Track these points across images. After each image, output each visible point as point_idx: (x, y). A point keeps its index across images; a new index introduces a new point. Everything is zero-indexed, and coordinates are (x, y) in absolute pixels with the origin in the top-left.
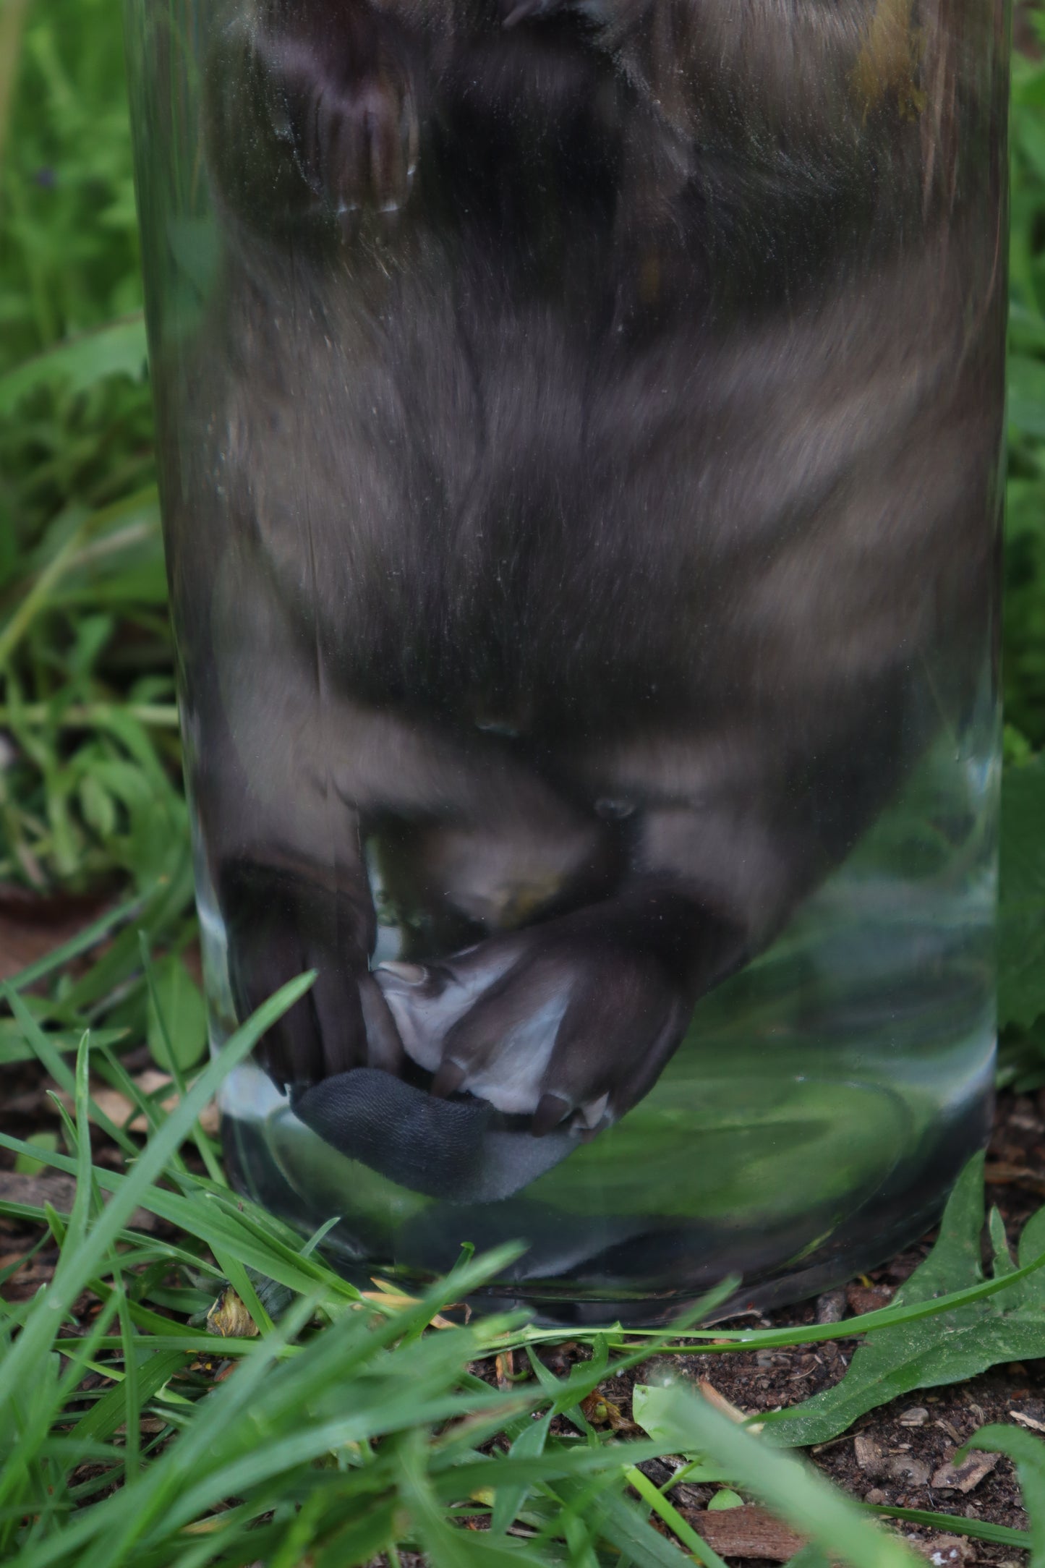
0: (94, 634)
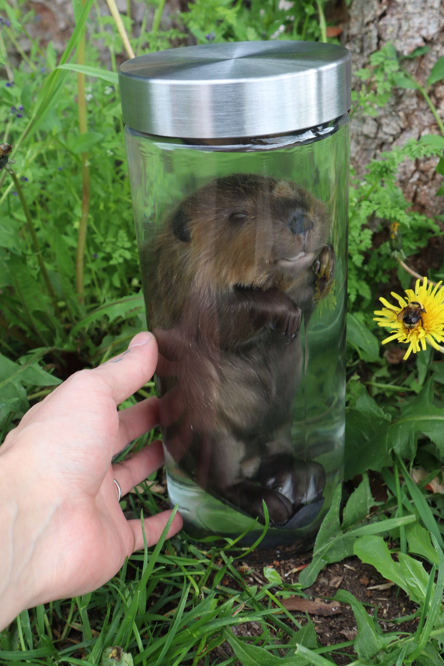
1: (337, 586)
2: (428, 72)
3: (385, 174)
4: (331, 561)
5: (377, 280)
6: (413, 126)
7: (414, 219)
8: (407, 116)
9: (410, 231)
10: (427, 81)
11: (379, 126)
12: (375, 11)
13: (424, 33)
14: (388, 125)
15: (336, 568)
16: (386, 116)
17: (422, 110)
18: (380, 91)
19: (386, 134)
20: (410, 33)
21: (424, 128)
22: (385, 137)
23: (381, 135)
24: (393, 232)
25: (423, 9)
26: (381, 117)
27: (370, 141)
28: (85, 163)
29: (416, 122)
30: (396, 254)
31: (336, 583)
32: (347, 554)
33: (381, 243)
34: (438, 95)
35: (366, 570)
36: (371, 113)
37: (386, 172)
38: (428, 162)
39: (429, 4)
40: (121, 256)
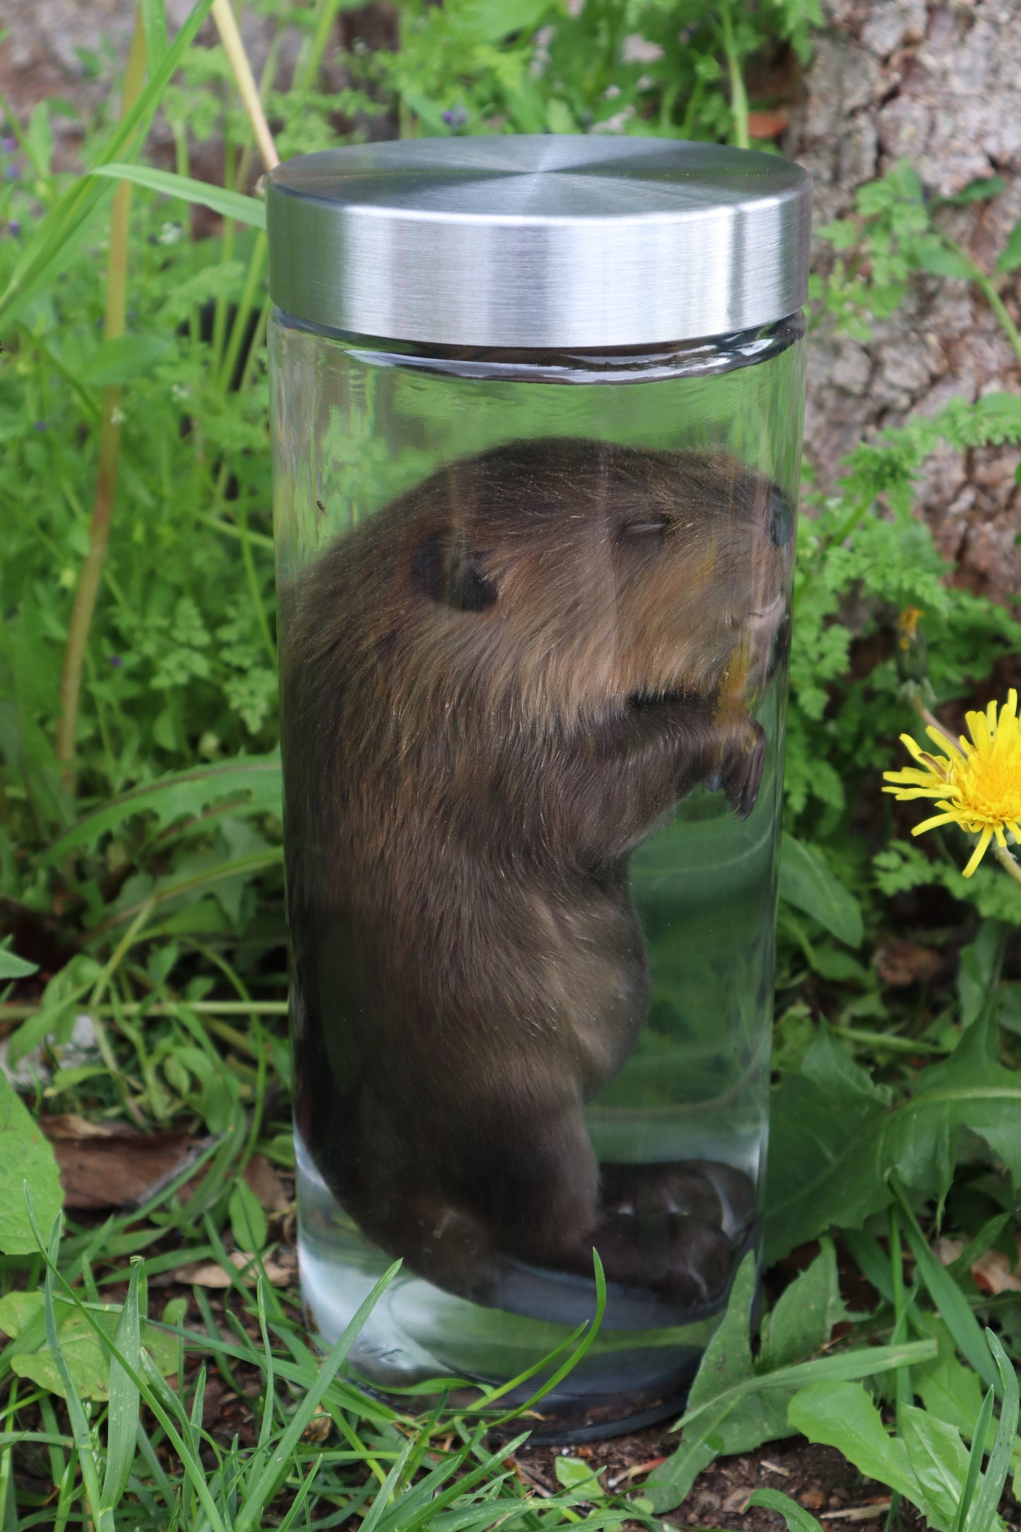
0: (167, 959)
1: (742, 1510)
2: (1001, 242)
3: (889, 481)
4: (731, 1448)
5: (860, 760)
6: (963, 372)
7: (960, 607)
8: (948, 346)
9: (948, 635)
10: (999, 262)
11: (876, 366)
12: (872, 84)
13: (991, 145)
14: (898, 364)
15: (740, 1468)
16: (893, 343)
17: (982, 332)
18: (880, 279)
19: (892, 386)
20: (958, 144)
21: (988, 377)
22: (889, 395)
23: (878, 388)
24: (904, 633)
25: (991, 88)
26: (879, 345)
27: (849, 404)
28: (110, 415)
29: (969, 361)
30: (910, 689)
31: (740, 1503)
32: (770, 1433)
33: (873, 665)
35: (817, 1477)
36: (855, 331)
37: (893, 474)
38: (997, 464)
39: (1004, 78)
40: (182, 666)
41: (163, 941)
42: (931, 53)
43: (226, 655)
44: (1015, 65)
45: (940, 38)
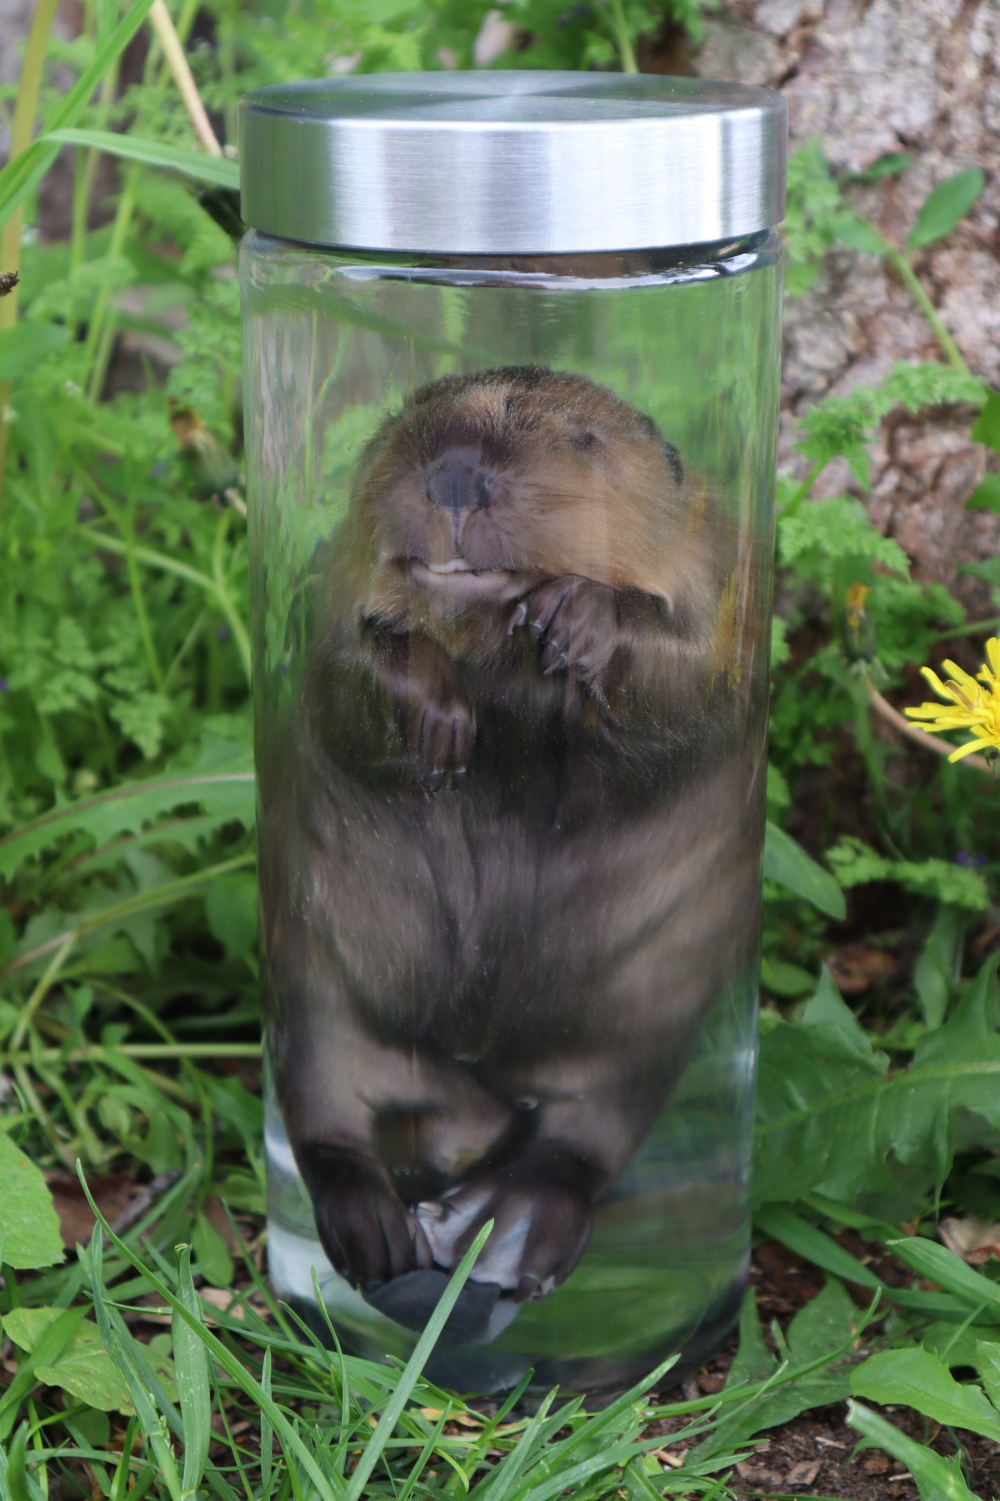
0: (83, 1000)
1: (809, 1480)
2: (911, 218)
3: (845, 443)
5: (799, 757)
6: (881, 350)
7: (892, 592)
8: (864, 324)
9: (888, 618)
10: (910, 238)
11: (790, 349)
12: (770, 64)
13: (897, 121)
14: (812, 345)
15: (796, 1445)
16: (806, 323)
17: (898, 310)
18: (797, 255)
19: (808, 368)
20: (863, 120)
21: (906, 354)
22: (804, 377)
23: (793, 371)
24: (853, 612)
25: (893, 65)
26: (793, 327)
29: (886, 339)
30: (861, 667)
31: (804, 1475)
33: (815, 649)
34: (940, 274)
37: (848, 437)
38: (920, 443)
39: (906, 55)
40: (68, 689)
41: (75, 984)
42: (829, 32)
43: (110, 679)
44: (916, 41)
45: (837, 17)
